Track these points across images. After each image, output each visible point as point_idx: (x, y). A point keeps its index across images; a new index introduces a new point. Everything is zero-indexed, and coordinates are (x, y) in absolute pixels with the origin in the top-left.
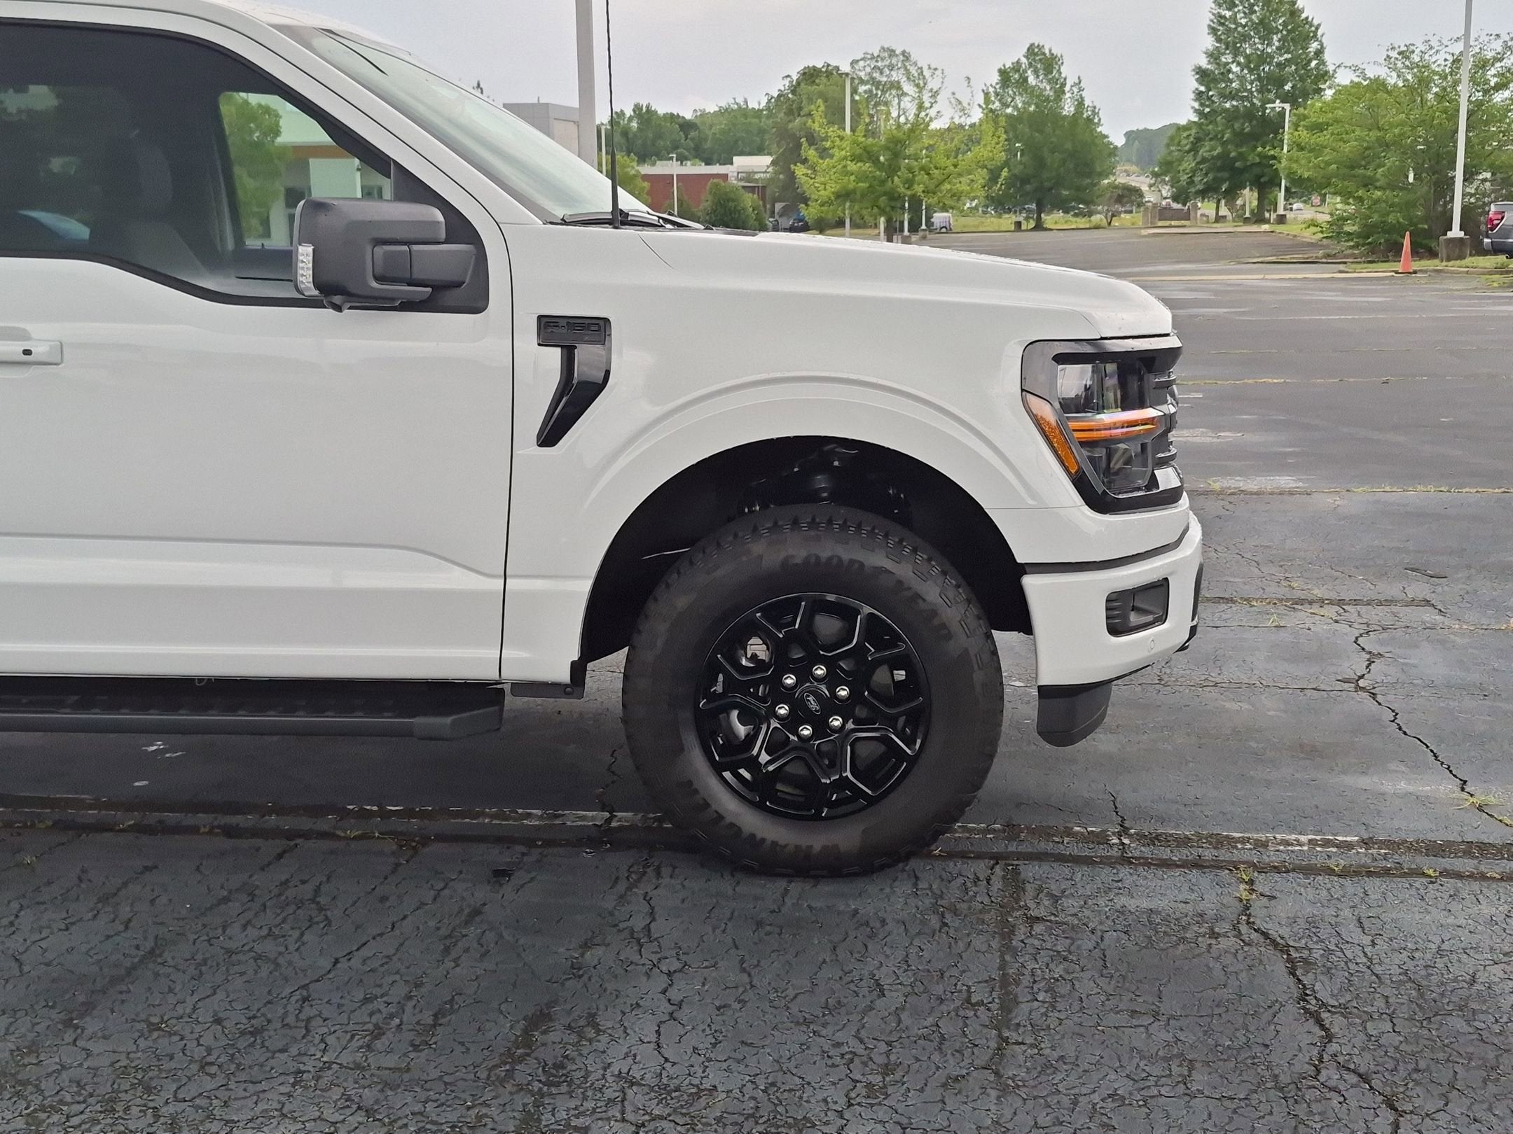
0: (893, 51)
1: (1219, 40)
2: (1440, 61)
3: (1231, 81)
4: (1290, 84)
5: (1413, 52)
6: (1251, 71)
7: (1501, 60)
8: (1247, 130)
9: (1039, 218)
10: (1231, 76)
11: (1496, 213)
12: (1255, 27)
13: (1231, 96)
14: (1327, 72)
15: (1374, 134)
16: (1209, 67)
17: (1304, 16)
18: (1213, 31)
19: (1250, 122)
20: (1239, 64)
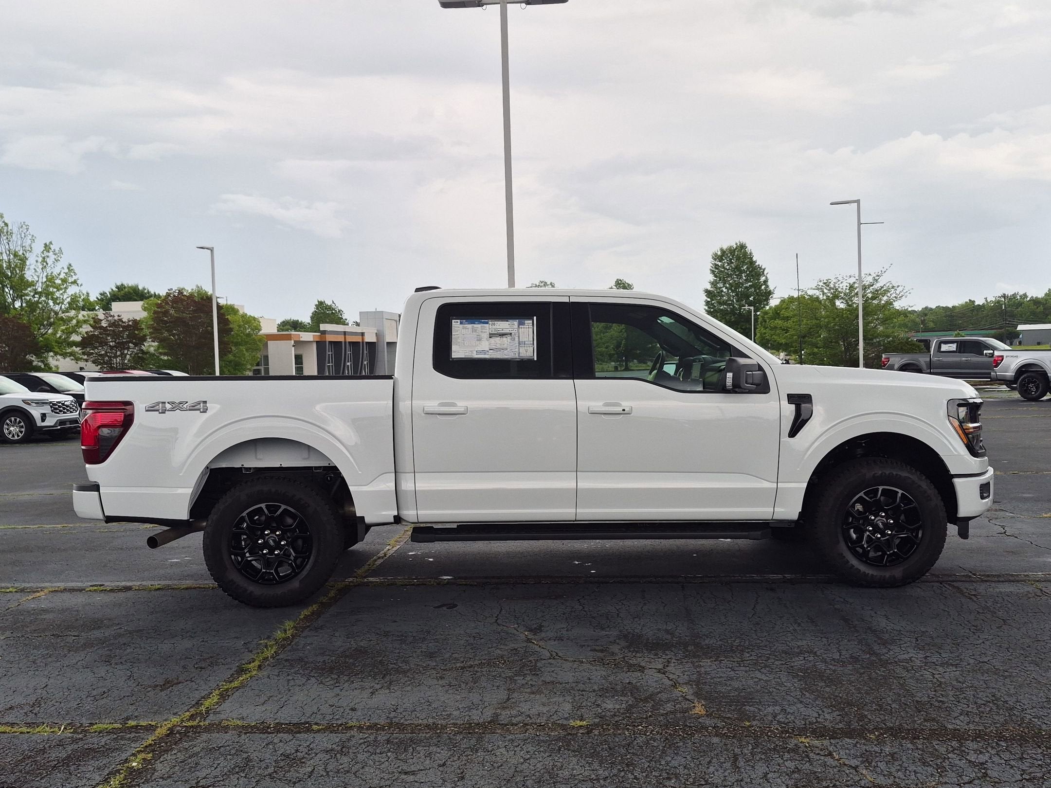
0: (546, 283)
1: (716, 276)
2: (843, 287)
3: (723, 296)
4: (752, 297)
5: (830, 283)
6: (733, 291)
7: (872, 286)
8: (733, 320)
9: (626, 365)
10: (723, 293)
11: (885, 358)
12: (733, 270)
13: (724, 303)
14: (770, 291)
15: (814, 321)
16: (712, 289)
17: (757, 264)
18: (713, 272)
19: (734, 315)
20: (726, 288)
